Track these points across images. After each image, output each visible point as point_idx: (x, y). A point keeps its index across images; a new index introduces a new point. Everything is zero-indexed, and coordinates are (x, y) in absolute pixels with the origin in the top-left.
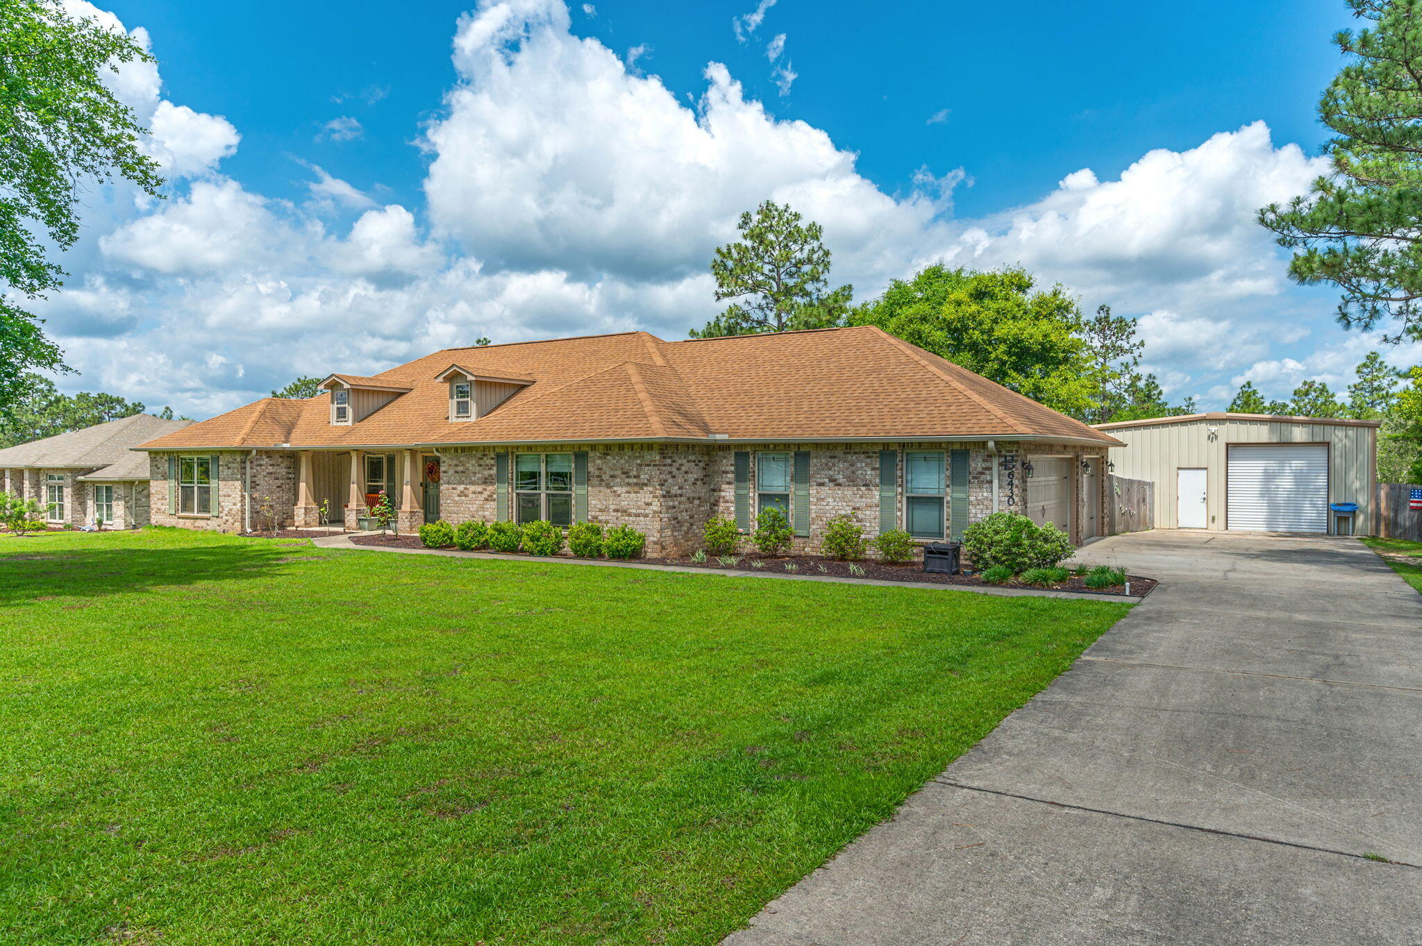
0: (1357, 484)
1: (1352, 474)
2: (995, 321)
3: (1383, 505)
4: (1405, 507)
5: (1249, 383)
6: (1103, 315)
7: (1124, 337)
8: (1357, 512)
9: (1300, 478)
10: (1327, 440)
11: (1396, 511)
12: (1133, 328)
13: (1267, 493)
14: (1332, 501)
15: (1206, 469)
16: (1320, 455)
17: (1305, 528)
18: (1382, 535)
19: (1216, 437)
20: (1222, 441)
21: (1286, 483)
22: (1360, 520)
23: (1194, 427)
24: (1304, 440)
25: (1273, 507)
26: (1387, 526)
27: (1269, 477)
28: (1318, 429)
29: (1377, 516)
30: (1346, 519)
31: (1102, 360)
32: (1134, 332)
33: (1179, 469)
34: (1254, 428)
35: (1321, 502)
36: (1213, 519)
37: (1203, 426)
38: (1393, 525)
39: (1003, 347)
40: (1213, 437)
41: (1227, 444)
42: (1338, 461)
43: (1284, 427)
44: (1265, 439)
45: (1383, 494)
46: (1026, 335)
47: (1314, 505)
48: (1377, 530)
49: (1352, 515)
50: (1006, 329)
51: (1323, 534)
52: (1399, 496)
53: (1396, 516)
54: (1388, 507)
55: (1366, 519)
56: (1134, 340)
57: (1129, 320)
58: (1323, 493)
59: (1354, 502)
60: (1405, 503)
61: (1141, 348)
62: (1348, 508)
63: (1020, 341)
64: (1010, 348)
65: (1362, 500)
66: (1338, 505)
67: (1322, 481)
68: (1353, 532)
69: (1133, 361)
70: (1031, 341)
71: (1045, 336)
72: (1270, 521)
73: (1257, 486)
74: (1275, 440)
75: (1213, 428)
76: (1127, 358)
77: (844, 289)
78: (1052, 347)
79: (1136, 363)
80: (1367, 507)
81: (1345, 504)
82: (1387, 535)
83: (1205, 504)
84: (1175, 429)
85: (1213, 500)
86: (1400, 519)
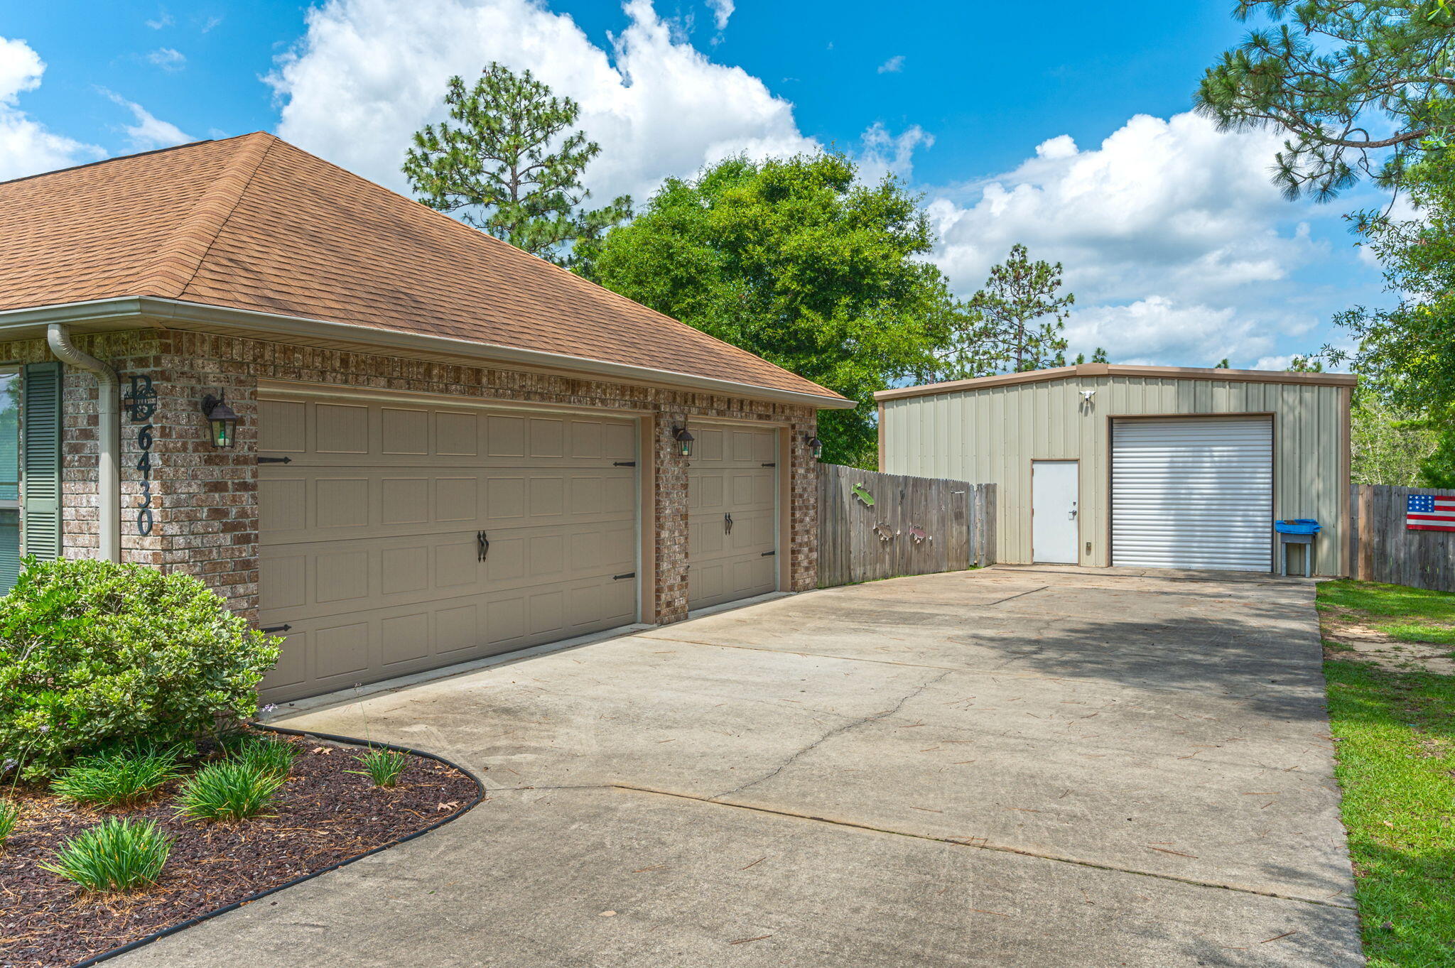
0: (1318, 486)
1: (1311, 468)
2: (786, 229)
3: (1362, 522)
4: (1397, 526)
5: (1225, 362)
6: (1017, 258)
7: (1046, 289)
8: (1319, 535)
9: (1228, 477)
10: (1270, 409)
11: (1383, 534)
12: (1057, 277)
13: (1174, 502)
14: (1278, 517)
15: (1076, 461)
16: (1258, 436)
17: (1234, 565)
18: (1360, 576)
19: (1093, 406)
20: (1103, 411)
21: (1205, 485)
22: (1324, 546)
23: (1058, 390)
24: (1232, 411)
25: (1184, 528)
26: (1368, 560)
27: (1177, 474)
28: (1256, 390)
29: (1353, 541)
30: (1301, 547)
31: (1016, 321)
32: (1059, 283)
33: (1034, 461)
34: (1153, 389)
35: (1261, 518)
36: (1089, 548)
37: (1073, 387)
38: (1377, 558)
39: (792, 269)
40: (1087, 406)
41: (1111, 420)
42: (1288, 445)
43: (1201, 386)
44: (1170, 409)
45: (1361, 503)
46: (825, 248)
47: (1249, 523)
48: (1353, 569)
49: (1308, 541)
50: (798, 241)
51: (1263, 575)
52: (1389, 507)
53: (1383, 541)
54: (1369, 528)
55: (1333, 547)
56: (1059, 293)
57: (1052, 265)
58: (1265, 502)
59: (1315, 518)
60: (1398, 519)
61: (1069, 305)
62: (1304, 529)
63: (819, 259)
64: (803, 271)
65: (1328, 514)
66: (1289, 522)
67: (1262, 480)
68: (1313, 570)
69: (1057, 322)
70: (834, 259)
71: (857, 251)
72: (1179, 551)
73: (1157, 490)
74: (1185, 410)
75: (1088, 392)
76: (1050, 319)
77: (618, 201)
78: (867, 270)
79: (1060, 325)
80: (1335, 526)
81: (1301, 522)
82: (1370, 577)
83: (1075, 523)
84: (1028, 393)
85: (1088, 515)
86: (1391, 547)
